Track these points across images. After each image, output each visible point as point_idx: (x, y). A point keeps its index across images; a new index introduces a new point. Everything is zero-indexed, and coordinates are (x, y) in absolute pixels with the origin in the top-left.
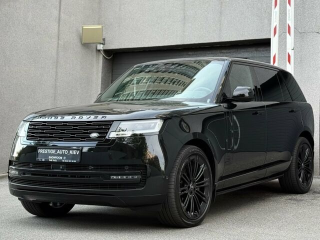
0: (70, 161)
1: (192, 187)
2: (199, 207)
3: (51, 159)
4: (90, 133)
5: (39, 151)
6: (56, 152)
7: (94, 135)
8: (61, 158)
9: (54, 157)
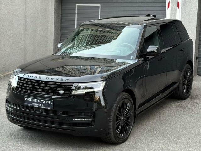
0: (46, 108)
1: (123, 118)
2: (126, 129)
3: (34, 105)
4: (59, 90)
5: (26, 98)
6: (37, 101)
7: (61, 92)
8: (41, 105)
9: (36, 104)
